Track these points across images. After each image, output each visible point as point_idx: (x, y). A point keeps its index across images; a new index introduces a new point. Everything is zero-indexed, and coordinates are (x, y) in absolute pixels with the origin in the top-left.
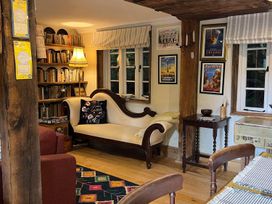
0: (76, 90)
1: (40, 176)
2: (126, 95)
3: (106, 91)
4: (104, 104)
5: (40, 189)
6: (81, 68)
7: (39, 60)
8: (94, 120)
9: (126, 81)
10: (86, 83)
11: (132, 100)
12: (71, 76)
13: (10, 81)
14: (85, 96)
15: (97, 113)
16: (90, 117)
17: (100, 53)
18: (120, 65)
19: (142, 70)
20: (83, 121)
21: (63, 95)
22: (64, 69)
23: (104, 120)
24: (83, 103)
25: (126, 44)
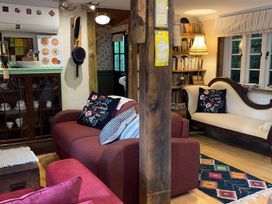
0: (195, 78)
1: (170, 156)
2: (248, 84)
3: (226, 80)
4: (223, 93)
5: (170, 168)
6: (200, 56)
7: (174, 48)
8: (212, 109)
9: (248, 69)
10: (205, 71)
11: (256, 90)
12: (190, 64)
13: (150, 68)
14: (203, 84)
15: (215, 102)
16: (208, 105)
17: (221, 40)
18: (243, 52)
19: (269, 57)
20: (200, 109)
21: (181, 83)
22: (184, 57)
23: (222, 110)
24: (201, 91)
25: (253, 29)
